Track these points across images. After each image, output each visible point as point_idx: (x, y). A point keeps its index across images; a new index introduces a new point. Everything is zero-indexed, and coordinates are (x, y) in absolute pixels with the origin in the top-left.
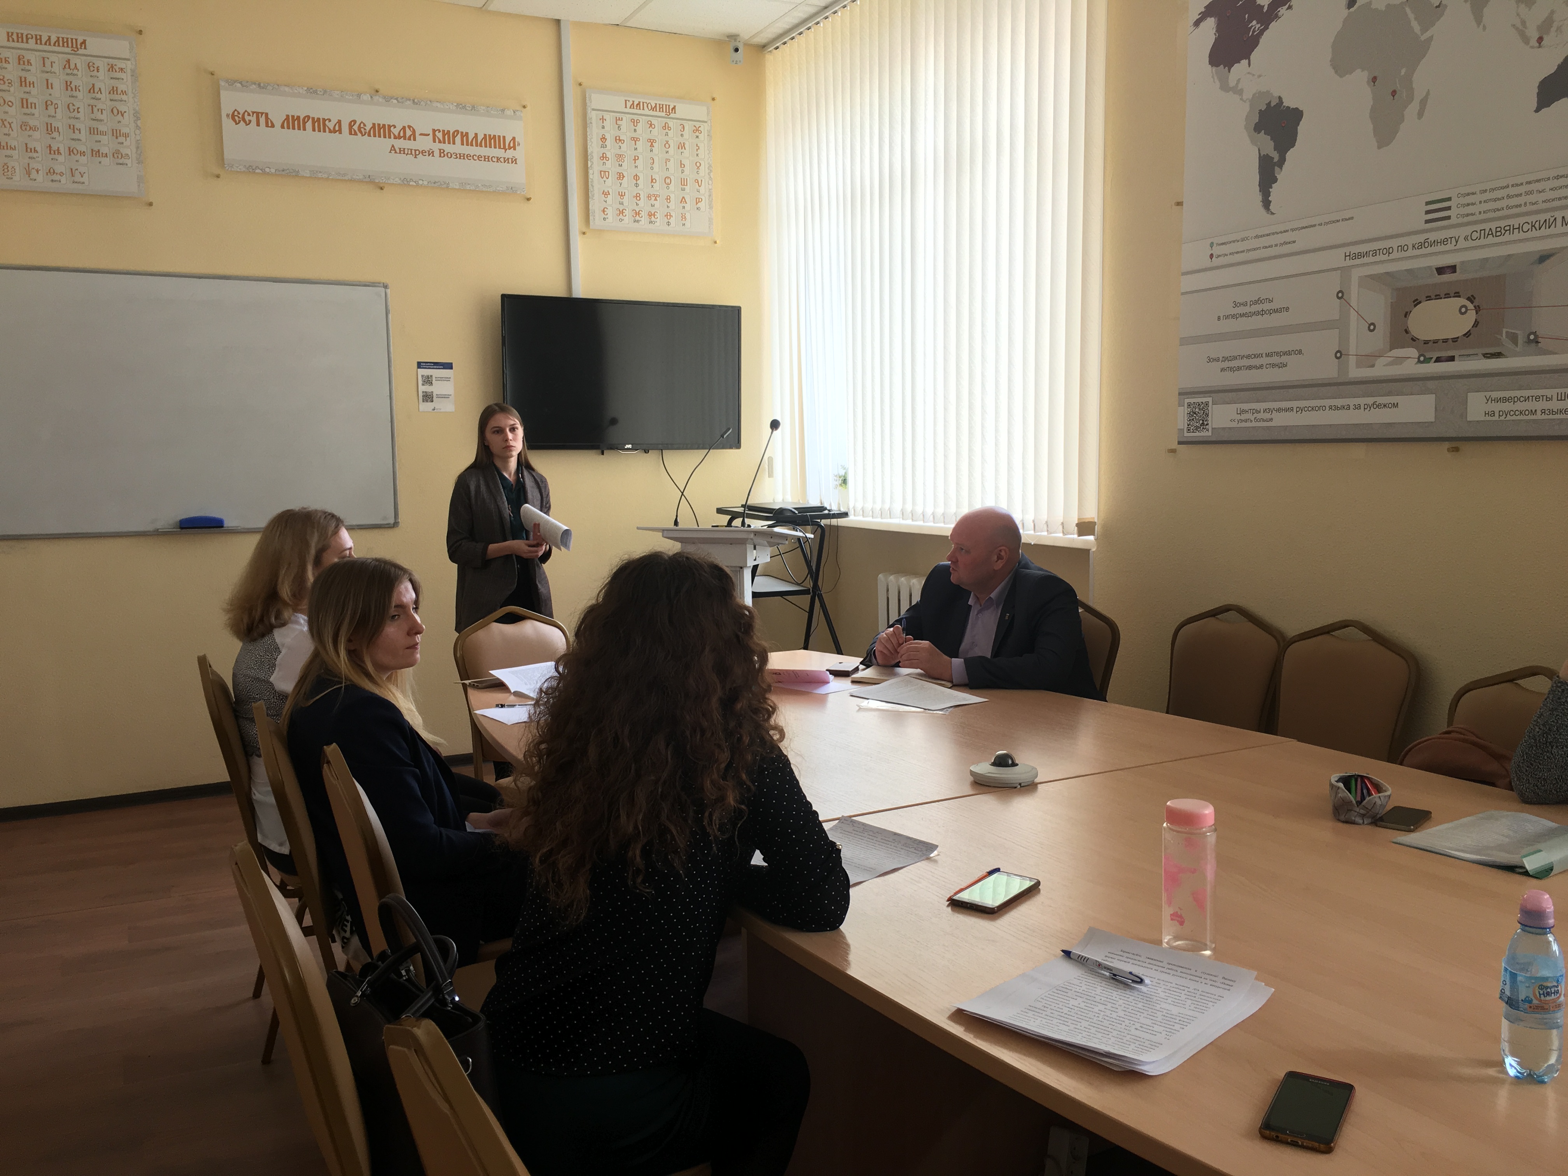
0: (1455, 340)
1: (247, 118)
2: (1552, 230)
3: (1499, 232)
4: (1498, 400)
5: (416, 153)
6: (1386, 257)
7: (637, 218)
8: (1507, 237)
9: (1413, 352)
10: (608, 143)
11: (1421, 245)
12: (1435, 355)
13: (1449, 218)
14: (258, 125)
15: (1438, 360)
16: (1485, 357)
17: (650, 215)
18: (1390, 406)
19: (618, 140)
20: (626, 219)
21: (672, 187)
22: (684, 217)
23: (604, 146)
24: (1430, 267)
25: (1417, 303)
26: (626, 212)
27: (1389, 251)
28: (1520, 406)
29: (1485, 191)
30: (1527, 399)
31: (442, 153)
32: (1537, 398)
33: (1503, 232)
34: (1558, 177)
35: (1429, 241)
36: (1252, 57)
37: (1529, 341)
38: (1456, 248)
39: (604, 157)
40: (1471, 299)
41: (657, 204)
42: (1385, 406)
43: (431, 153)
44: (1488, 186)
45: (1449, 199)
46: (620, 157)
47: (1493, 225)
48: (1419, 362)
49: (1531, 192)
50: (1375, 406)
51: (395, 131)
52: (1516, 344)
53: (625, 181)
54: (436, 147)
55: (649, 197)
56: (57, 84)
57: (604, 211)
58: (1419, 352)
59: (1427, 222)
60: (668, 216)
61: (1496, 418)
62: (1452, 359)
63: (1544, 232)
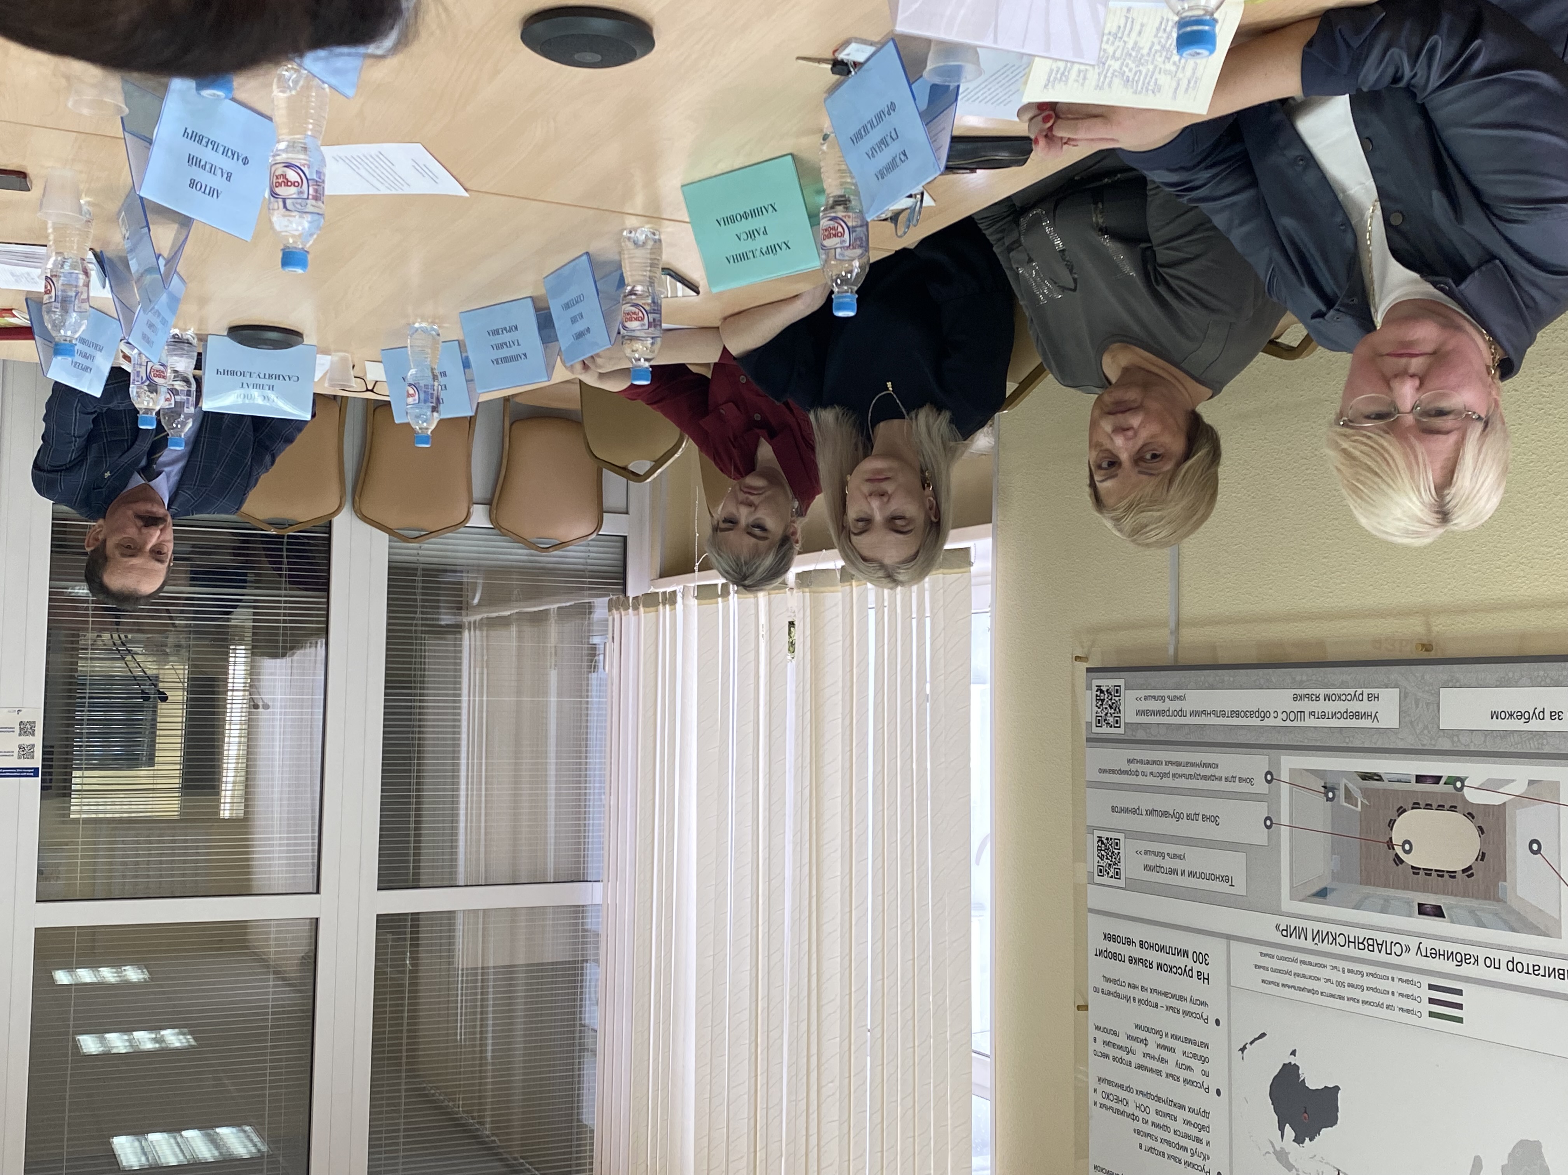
0: (1416, 806)
2: (1314, 926)
3: (1371, 944)
4: (1365, 715)
6: (1518, 957)
8: (1362, 934)
9: (1472, 796)
11: (1465, 959)
12: (1441, 787)
13: (1431, 987)
15: (1437, 779)
16: (1380, 776)
18: (1503, 715)
24: (1452, 922)
25: (1468, 871)
27: (1513, 966)
28: (1340, 706)
29: (1388, 1007)
30: (1333, 715)
32: (1324, 716)
33: (1365, 943)
35: (1456, 963)
37: (1333, 789)
38: (1421, 940)
40: (1398, 860)
42: (1511, 715)
44: (1384, 1013)
45: (1432, 1014)
47: (1376, 956)
48: (1462, 780)
49: (1340, 984)
50: (1527, 716)
52: (1347, 790)
58: (1463, 795)
59: (1459, 992)
61: (1366, 691)
62: (1420, 779)
63: (1325, 928)
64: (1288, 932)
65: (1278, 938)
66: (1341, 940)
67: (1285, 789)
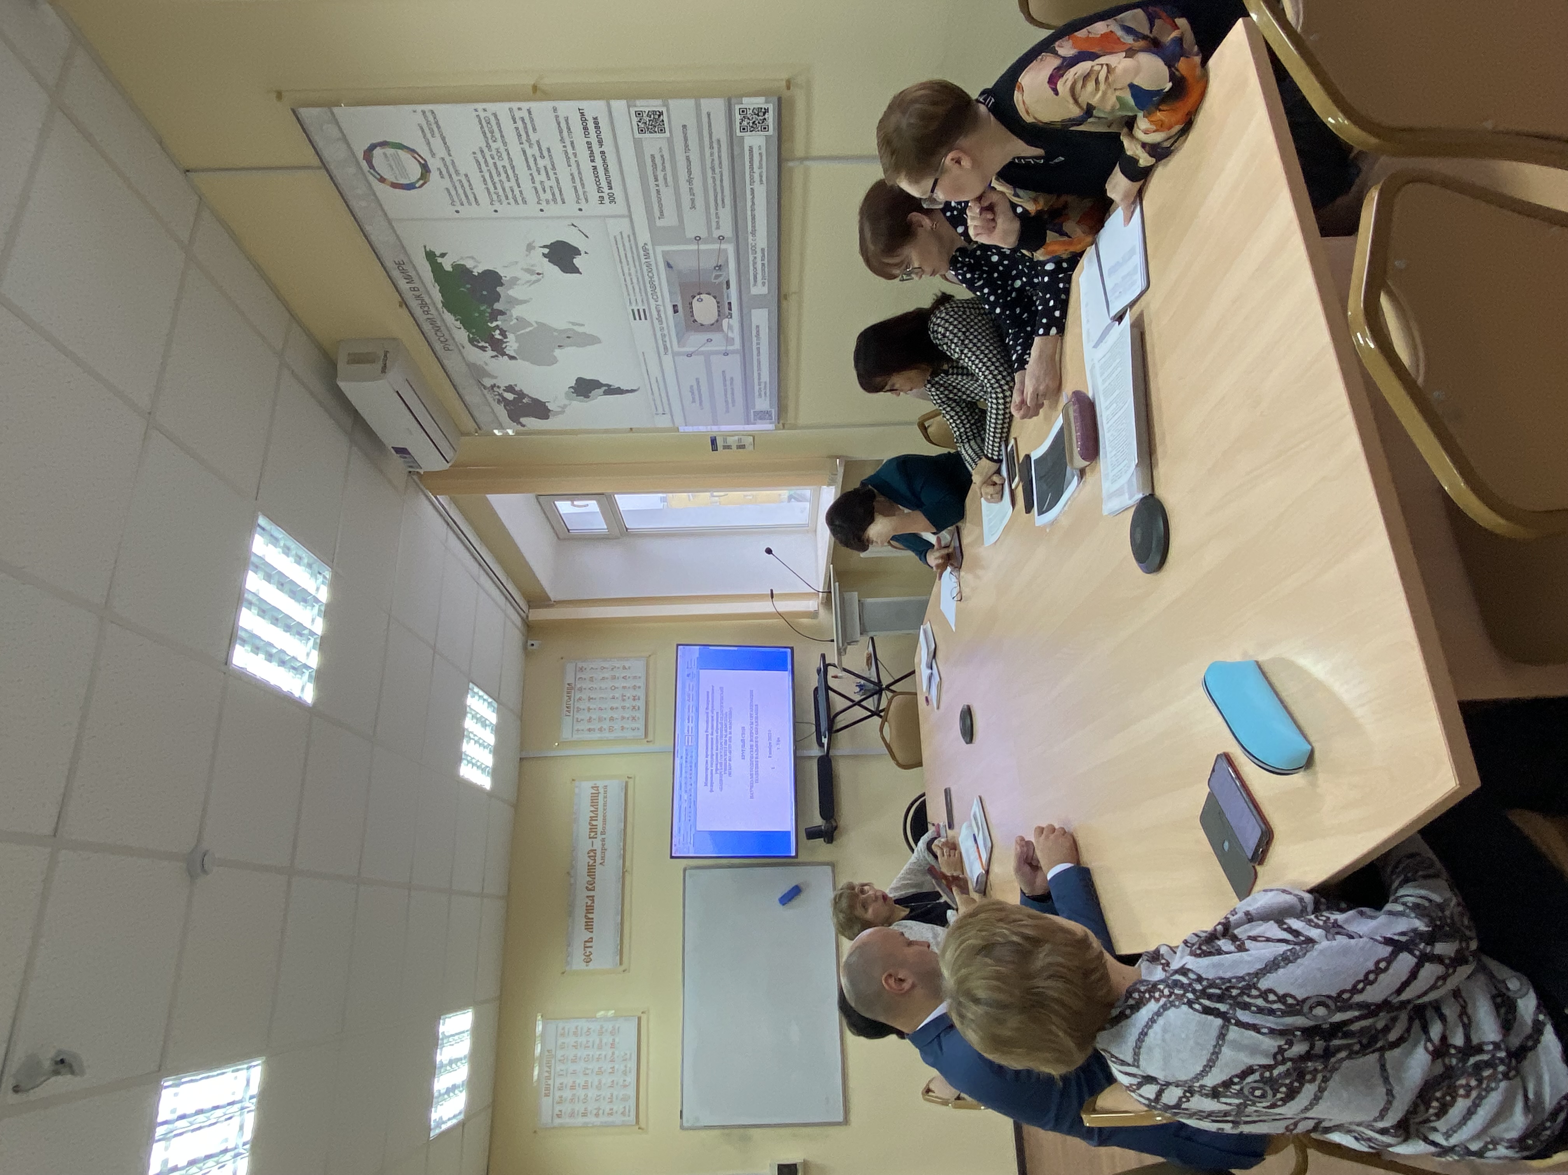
0: (718, 303)
1: (588, 954)
2: (653, 263)
3: (654, 288)
4: (755, 281)
5: (604, 850)
6: (667, 337)
7: (637, 708)
8: (656, 281)
9: (725, 322)
10: (592, 727)
11: (660, 322)
12: (727, 311)
13: (644, 310)
14: (591, 947)
15: (730, 309)
16: (729, 288)
17: (634, 700)
18: (758, 329)
19: (590, 720)
20: (638, 715)
21: (616, 685)
22: (635, 677)
23: (594, 730)
24: (674, 317)
25: (695, 321)
26: (634, 715)
27: (663, 336)
28: (759, 271)
29: (629, 295)
30: (755, 268)
31: (603, 833)
32: (755, 263)
33: (653, 283)
34: (621, 262)
35: (658, 318)
36: (543, 401)
37: (720, 269)
38: (662, 306)
39: (601, 730)
40: (694, 297)
41: (628, 695)
42: (758, 331)
43: (603, 840)
44: (626, 294)
45: (633, 310)
46: (600, 719)
47: (649, 290)
48: (731, 318)
49: (630, 274)
50: (758, 336)
51: (591, 862)
52: (721, 275)
53: (615, 716)
54: (600, 837)
55: (624, 700)
56: (572, 1067)
57: (633, 730)
58: (725, 319)
59: (646, 320)
60: (634, 687)
61: (766, 281)
62: (730, 304)
63: (654, 268)
64: (645, 250)
65: (641, 245)
66: (650, 274)
67: (716, 246)
